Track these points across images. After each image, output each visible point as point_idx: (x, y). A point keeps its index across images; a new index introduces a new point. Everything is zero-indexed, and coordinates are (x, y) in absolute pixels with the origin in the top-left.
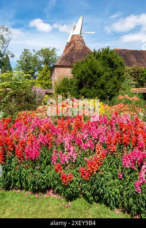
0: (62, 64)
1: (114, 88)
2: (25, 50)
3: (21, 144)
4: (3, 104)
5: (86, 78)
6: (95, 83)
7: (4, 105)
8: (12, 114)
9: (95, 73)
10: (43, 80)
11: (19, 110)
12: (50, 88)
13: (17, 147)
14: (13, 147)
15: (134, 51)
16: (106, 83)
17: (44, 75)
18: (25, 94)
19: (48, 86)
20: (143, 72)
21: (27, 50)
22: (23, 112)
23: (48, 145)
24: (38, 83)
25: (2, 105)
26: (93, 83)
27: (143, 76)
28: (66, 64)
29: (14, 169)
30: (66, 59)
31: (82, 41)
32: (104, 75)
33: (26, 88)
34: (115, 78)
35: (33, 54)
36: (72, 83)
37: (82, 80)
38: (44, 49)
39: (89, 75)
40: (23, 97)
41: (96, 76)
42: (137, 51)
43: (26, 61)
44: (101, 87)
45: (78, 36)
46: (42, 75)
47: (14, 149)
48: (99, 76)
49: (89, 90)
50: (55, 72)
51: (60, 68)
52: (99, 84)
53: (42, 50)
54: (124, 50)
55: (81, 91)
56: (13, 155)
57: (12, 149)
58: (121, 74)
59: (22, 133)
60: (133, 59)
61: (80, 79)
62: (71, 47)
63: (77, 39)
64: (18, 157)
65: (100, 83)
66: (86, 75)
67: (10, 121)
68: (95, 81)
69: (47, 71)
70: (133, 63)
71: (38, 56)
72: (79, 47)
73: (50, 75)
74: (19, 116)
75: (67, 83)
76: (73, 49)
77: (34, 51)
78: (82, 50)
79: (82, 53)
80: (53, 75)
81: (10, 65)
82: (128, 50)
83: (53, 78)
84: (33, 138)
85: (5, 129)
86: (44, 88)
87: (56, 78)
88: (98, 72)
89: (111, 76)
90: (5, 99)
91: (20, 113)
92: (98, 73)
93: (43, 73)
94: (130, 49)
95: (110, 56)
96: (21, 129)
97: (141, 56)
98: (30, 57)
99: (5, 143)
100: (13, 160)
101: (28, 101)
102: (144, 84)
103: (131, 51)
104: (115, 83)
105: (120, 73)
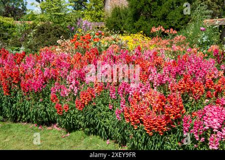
1: (181, 20)
4: (30, 39)
5: (143, 7)
6: (155, 12)
19: (100, 18)
24: (87, 14)
33: (70, 21)
37: (137, 10)
49: (146, 22)
52: (159, 14)
55: (137, 24)
56: (18, 88)
57: (16, 82)
65: (161, 13)
67: (24, 56)
68: (155, 10)
73: (102, 4)
83: (106, 7)
84: (38, 71)
86: (94, 20)
90: (32, 33)
99: (10, 76)
100: (18, 92)
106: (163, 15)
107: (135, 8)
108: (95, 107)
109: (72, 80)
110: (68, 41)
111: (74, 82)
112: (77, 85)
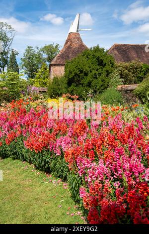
0: (58, 62)
2: (28, 47)
6: (82, 81)
9: (81, 72)
15: (136, 46)
20: (142, 68)
21: (31, 47)
24: (36, 81)
27: (142, 71)
28: (61, 63)
30: (62, 58)
31: (79, 39)
35: (37, 51)
37: (70, 79)
38: (47, 45)
39: (76, 74)
41: (83, 74)
42: (138, 45)
43: (29, 58)
45: (74, 34)
49: (76, 88)
51: (56, 67)
53: (45, 47)
54: (125, 45)
60: (133, 54)
62: (67, 45)
63: (74, 36)
65: (87, 81)
66: (73, 74)
68: (82, 79)
70: (133, 58)
71: (42, 53)
72: (75, 45)
76: (69, 47)
77: (38, 48)
78: (78, 48)
79: (78, 51)
81: (16, 63)
82: (129, 45)
86: (41, 86)
87: (52, 77)
88: (84, 70)
94: (131, 44)
95: (98, 54)
97: (142, 51)
98: (33, 55)
103: (132, 45)
104: (103, 80)
106: (88, 83)
107: (68, 77)
108: (16, 142)
109: (5, 128)
110: (9, 104)
111: (6, 129)
112: (8, 131)
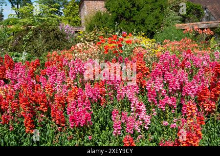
1: (156, 24)
3: (60, 100)
4: (26, 43)
5: (124, 12)
7: (27, 45)
8: (39, 55)
9: (134, 5)
10: (70, 16)
11: (48, 50)
12: (79, 25)
13: (53, 105)
14: (47, 106)
16: (147, 17)
17: (72, 10)
18: (53, 30)
19: (77, 23)
22: (54, 53)
23: (100, 101)
24: (64, 19)
25: (24, 44)
26: (132, 17)
29: (50, 141)
32: (145, 8)
34: (157, 12)
36: (106, 19)
37: (119, 14)
39: (127, 8)
40: (51, 33)
41: (135, 9)
44: (142, 23)
46: (69, 11)
47: (49, 109)
48: (139, 9)
50: (85, 5)
51: (90, 2)
52: (138, 19)
56: (47, 119)
57: (45, 109)
58: (164, 7)
59: (58, 83)
61: (117, 13)
64: (55, 122)
65: (140, 18)
66: (124, 8)
67: (38, 65)
68: (134, 15)
69: (75, 6)
73: (78, 11)
74: (48, 57)
75: (100, 18)
80: (82, 10)
83: (82, 13)
84: (77, 91)
85: (32, 77)
86: (72, 25)
87: (86, 13)
89: (152, 10)
90: (27, 36)
91: (50, 54)
92: (138, 5)
93: (71, 8)
96: (56, 76)
99: (34, 101)
100: (48, 126)
101: (58, 39)
102: (186, 19)
104: (157, 17)
105: (162, 6)
106: (142, 20)
